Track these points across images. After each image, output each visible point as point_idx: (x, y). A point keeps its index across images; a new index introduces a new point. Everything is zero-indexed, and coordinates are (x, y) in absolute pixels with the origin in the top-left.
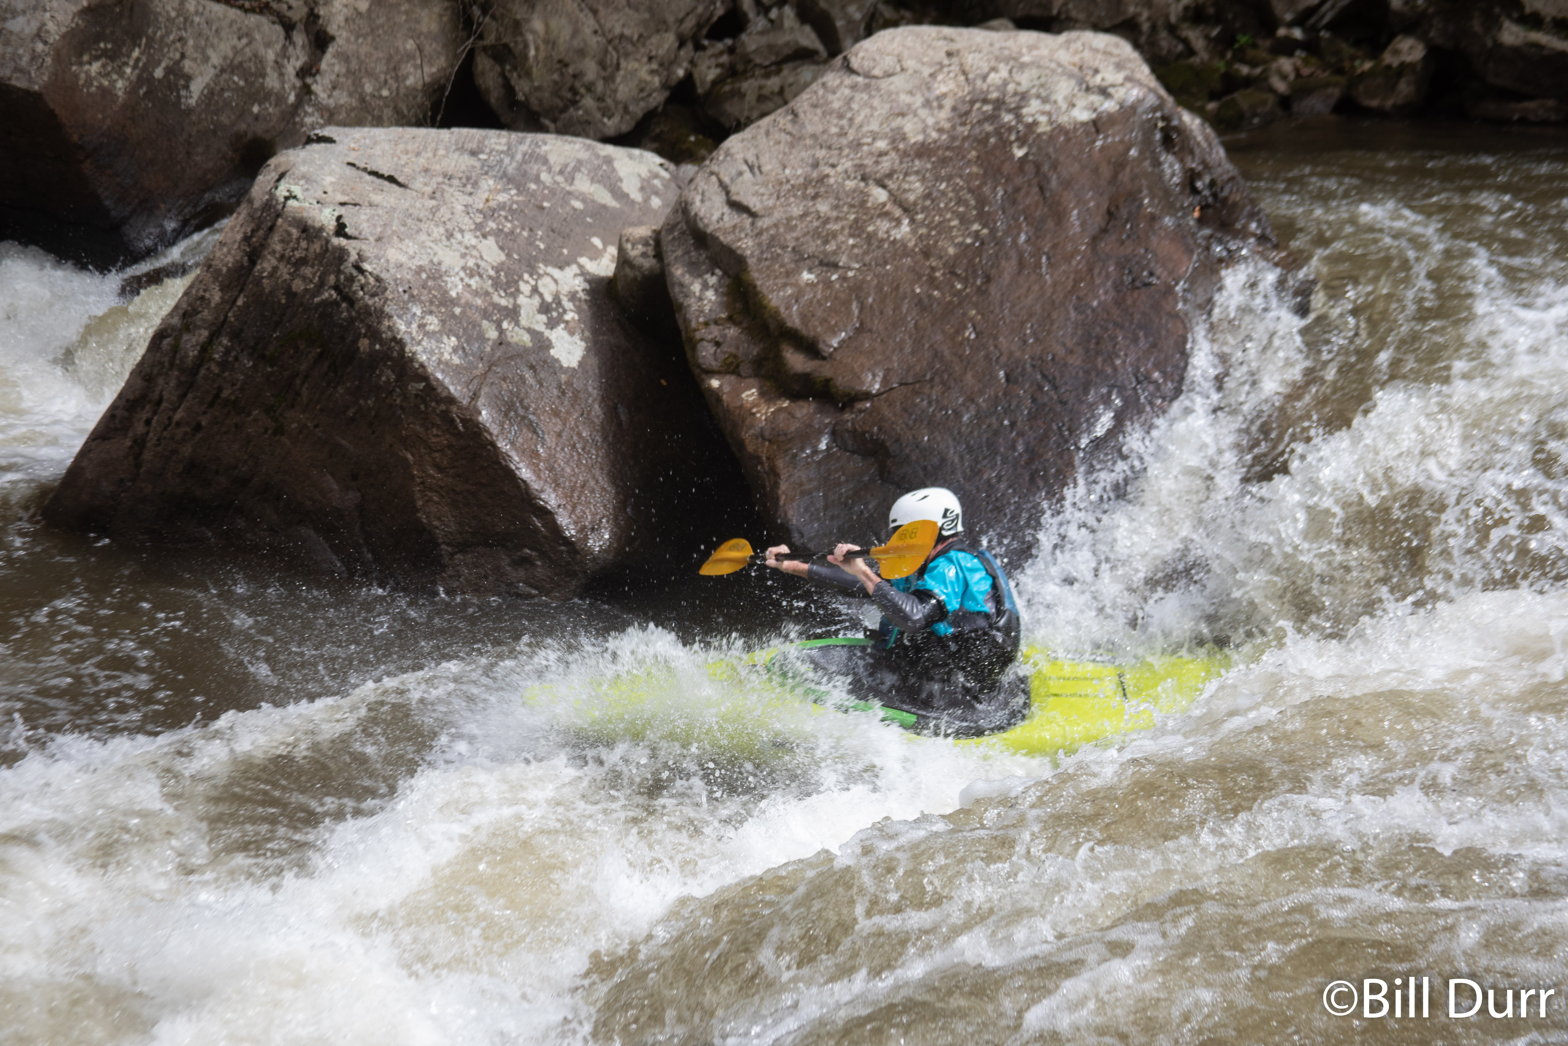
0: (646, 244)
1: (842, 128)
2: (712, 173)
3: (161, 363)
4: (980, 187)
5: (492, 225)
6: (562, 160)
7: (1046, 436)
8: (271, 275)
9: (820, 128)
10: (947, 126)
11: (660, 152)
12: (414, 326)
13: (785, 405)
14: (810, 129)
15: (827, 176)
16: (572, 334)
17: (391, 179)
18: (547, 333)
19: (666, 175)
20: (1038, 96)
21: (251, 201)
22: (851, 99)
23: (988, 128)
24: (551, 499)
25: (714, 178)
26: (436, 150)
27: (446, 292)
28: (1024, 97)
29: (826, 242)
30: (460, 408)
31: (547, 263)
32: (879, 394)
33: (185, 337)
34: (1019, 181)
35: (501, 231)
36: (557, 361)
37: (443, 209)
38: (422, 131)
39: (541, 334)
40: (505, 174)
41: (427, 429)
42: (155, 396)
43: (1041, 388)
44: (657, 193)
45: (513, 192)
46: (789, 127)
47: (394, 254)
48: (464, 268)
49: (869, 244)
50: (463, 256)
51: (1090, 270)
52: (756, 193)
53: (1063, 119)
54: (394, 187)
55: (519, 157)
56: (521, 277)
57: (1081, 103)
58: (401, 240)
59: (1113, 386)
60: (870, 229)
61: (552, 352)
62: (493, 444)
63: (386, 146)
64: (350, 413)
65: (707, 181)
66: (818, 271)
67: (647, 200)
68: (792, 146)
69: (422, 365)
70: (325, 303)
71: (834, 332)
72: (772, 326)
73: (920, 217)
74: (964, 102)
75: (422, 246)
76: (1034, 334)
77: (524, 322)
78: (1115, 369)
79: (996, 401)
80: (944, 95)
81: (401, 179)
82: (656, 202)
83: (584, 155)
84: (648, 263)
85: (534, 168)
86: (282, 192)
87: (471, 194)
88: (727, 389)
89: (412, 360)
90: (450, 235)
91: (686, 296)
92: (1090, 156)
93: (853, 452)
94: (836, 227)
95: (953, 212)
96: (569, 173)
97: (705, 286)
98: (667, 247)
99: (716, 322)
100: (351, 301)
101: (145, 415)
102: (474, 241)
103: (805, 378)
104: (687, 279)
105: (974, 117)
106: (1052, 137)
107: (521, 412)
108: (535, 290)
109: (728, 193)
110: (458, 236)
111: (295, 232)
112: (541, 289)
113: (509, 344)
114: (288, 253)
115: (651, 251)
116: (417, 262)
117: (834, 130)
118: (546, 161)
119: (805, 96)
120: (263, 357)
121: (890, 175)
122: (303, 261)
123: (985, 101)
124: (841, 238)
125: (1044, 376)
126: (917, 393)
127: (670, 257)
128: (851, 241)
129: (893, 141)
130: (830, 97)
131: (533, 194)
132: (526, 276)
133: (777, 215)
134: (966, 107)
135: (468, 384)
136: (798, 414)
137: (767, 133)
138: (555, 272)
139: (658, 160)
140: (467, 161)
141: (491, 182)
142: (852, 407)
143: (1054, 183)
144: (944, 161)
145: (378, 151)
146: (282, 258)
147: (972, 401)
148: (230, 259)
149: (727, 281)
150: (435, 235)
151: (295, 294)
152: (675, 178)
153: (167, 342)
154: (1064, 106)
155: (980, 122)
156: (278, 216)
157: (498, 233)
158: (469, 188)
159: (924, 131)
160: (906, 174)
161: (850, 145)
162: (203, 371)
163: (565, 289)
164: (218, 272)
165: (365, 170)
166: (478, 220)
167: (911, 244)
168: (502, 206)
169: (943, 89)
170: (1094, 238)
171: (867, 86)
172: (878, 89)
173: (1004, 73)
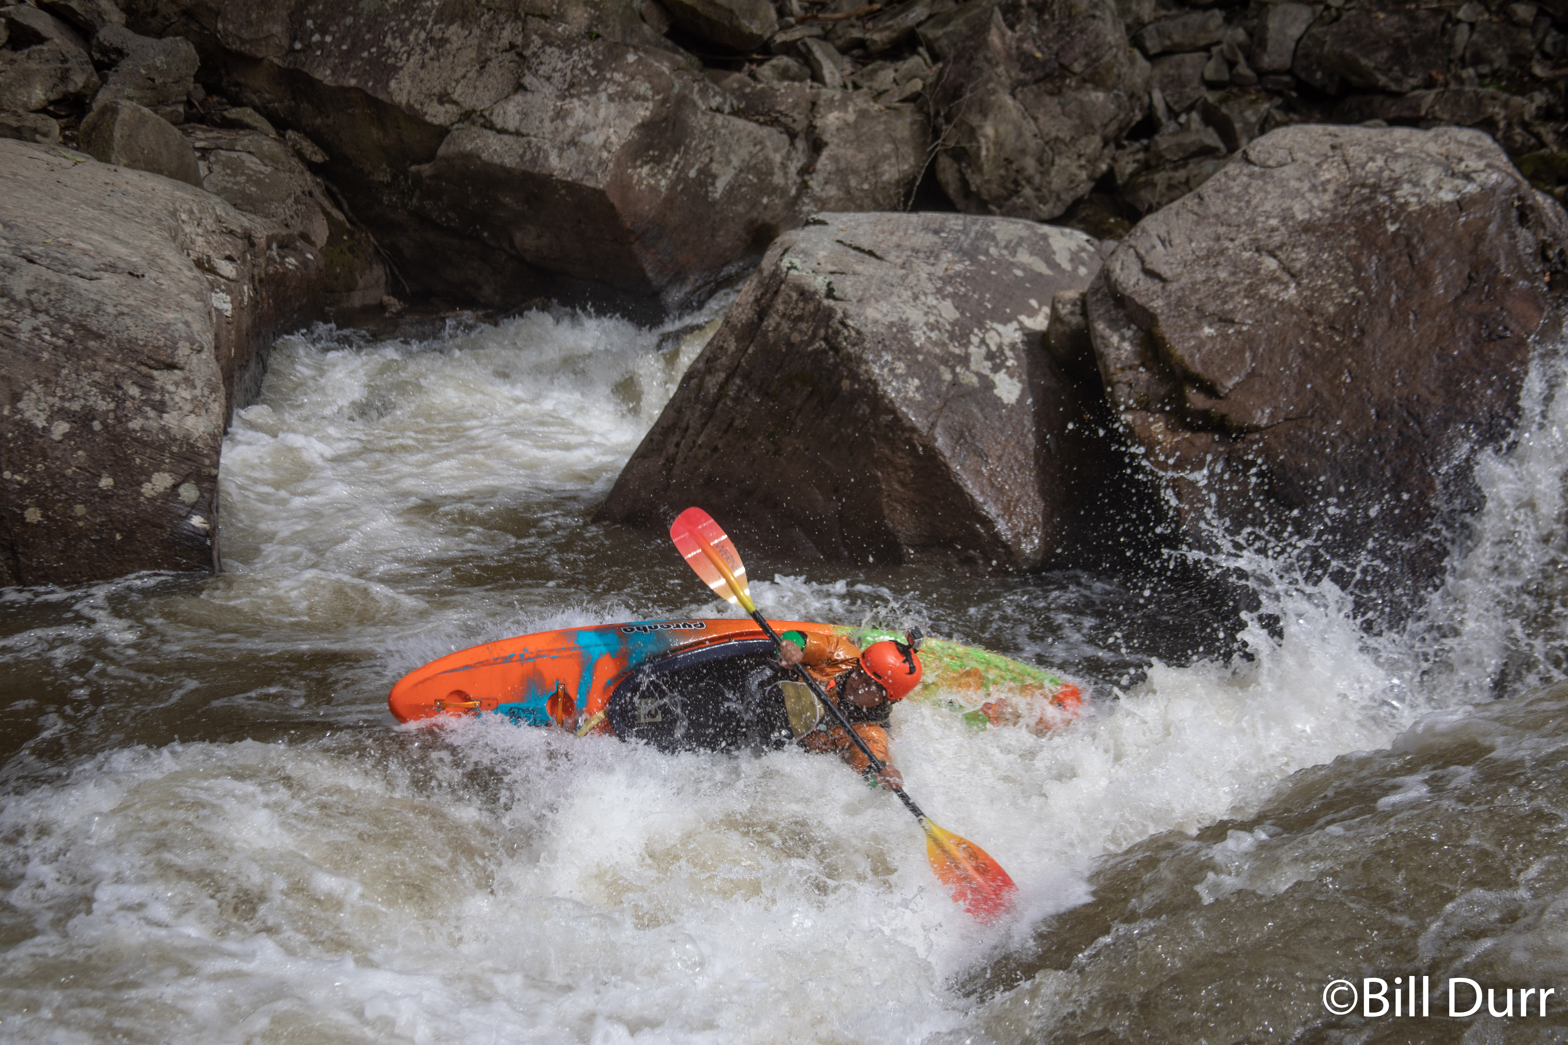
0: (1074, 304)
1: (1240, 209)
2: (1130, 246)
3: (689, 399)
4: (1356, 257)
5: (950, 289)
6: (1007, 237)
7: (1410, 463)
8: (775, 329)
9: (1222, 209)
10: (1330, 206)
11: (1086, 231)
12: (886, 370)
13: (1188, 435)
14: (1213, 210)
15: (1227, 249)
16: (1011, 376)
17: (871, 253)
18: (992, 376)
19: (1091, 249)
20: (1410, 181)
21: (761, 271)
22: (1249, 185)
23: (1365, 207)
24: (991, 510)
25: (1132, 251)
26: (906, 230)
27: (912, 343)
28: (1397, 182)
29: (1225, 302)
30: (920, 436)
31: (993, 320)
32: (1267, 427)
33: (708, 378)
34: (1392, 251)
35: (956, 294)
36: (1000, 398)
37: (911, 277)
38: (896, 215)
39: (987, 377)
40: (961, 249)
41: (893, 452)
42: (683, 424)
43: (1406, 423)
44: (1083, 264)
45: (967, 263)
46: (1196, 208)
47: (871, 312)
48: (926, 324)
49: (1261, 304)
50: (926, 314)
51: (1452, 325)
52: (1167, 263)
53: (1431, 200)
54: (873, 260)
55: (972, 235)
56: (972, 332)
57: (1447, 186)
58: (877, 301)
59: (1470, 423)
60: (1262, 291)
61: (996, 391)
62: (946, 465)
63: (867, 227)
64: (834, 439)
65: (1126, 254)
66: (1217, 326)
67: (1075, 269)
68: (1198, 224)
69: (891, 401)
70: (816, 351)
71: (1229, 376)
72: (1178, 371)
73: (1305, 281)
74: (1345, 186)
75: (894, 306)
76: (1402, 379)
77: (973, 366)
78: (1472, 408)
79: (1367, 434)
80: (1329, 181)
81: (878, 253)
82: (1082, 271)
83: (1025, 233)
84: (1076, 320)
85: (985, 243)
86: (785, 263)
87: (933, 265)
88: (1139, 422)
89: (883, 397)
90: (916, 297)
91: (1106, 346)
92: (1454, 230)
94: (1234, 289)
95: (1334, 278)
96: (1012, 247)
97: (1123, 338)
98: (1091, 307)
99: (1130, 368)
100: (836, 350)
101: (675, 439)
102: (935, 302)
103: (1205, 414)
104: (1108, 332)
105: (1354, 199)
106: (1421, 215)
107: (969, 439)
108: (983, 341)
109: (1143, 262)
110: (923, 298)
111: (794, 295)
112: (988, 341)
113: (961, 385)
114: (789, 312)
115: (1078, 310)
116: (889, 319)
117: (1233, 211)
118: (993, 238)
119: (1209, 183)
120: (767, 394)
121: (1280, 247)
122: (800, 318)
123: (1363, 185)
124: (1238, 299)
125: (1410, 414)
126: (1299, 427)
127: (1094, 315)
128: (1246, 302)
129: (1284, 220)
130: (1231, 183)
131: (983, 264)
132: (976, 330)
133: (1183, 280)
134: (1347, 191)
135: (927, 417)
136: (1198, 443)
137: (1177, 214)
138: (1000, 327)
139: (1085, 237)
140: (930, 239)
141: (950, 255)
142: (1244, 438)
143: (1422, 253)
144: (1327, 236)
145: (860, 231)
146: (784, 316)
147: (1347, 433)
148: (744, 317)
149: (1141, 334)
150: (904, 297)
151: (793, 345)
152: (1098, 251)
153: (694, 382)
154: (1432, 190)
155: (1358, 203)
156: (782, 282)
157: (954, 296)
158: (932, 260)
159: (1310, 210)
160: (1294, 247)
161: (1247, 223)
162: (720, 405)
163: (1006, 341)
164: (734, 327)
165: (850, 246)
166: (939, 286)
167: (1296, 304)
168: (958, 274)
169: (1328, 176)
170: (1457, 299)
171: (1263, 174)
172: (1272, 177)
173: (1380, 162)
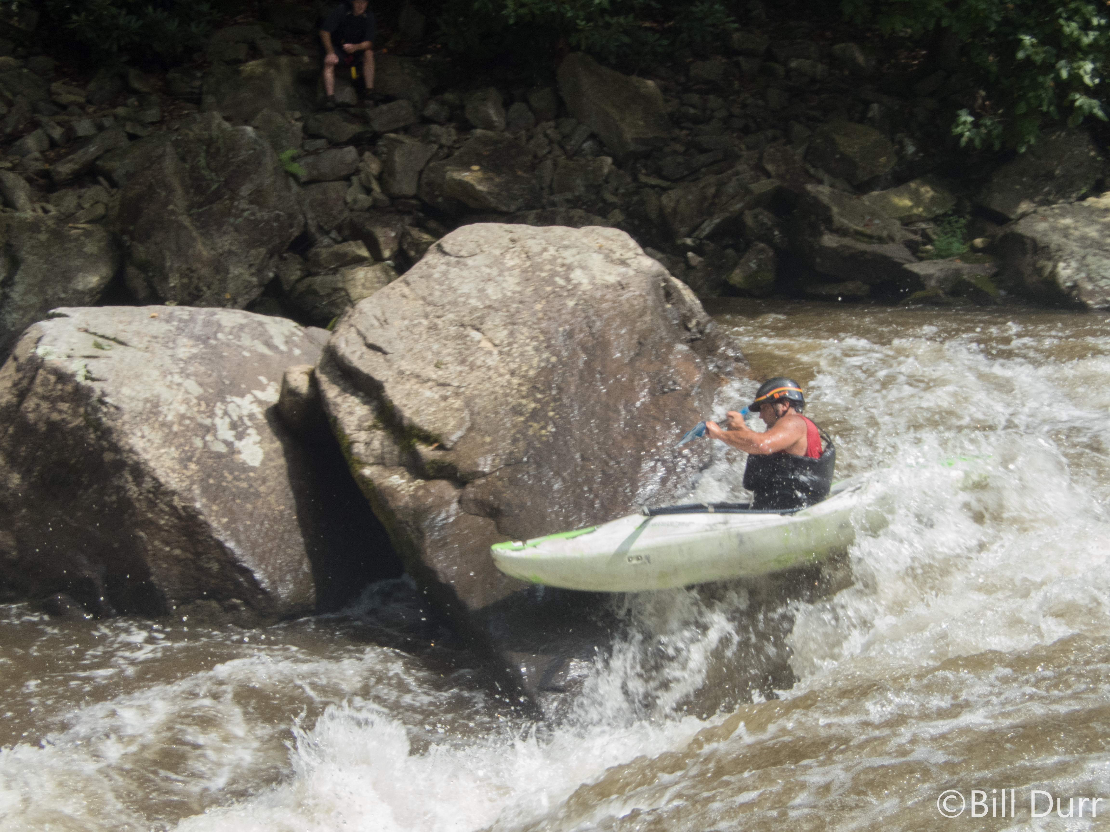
1: (443, 291)
2: (351, 326)
4: (546, 328)
5: (191, 369)
6: (230, 325)
8: (34, 410)
9: (427, 292)
10: (518, 288)
11: (294, 319)
12: (144, 440)
13: (422, 483)
14: (419, 293)
15: (435, 324)
16: (254, 443)
17: (115, 340)
18: (236, 443)
20: (580, 266)
21: (16, 359)
22: (447, 271)
23: (548, 288)
24: (248, 561)
25: (353, 329)
26: (141, 320)
27: (165, 416)
28: (570, 267)
29: (441, 369)
30: (180, 498)
31: (232, 394)
32: (491, 473)
34: (573, 322)
35: (197, 373)
36: (245, 462)
37: (155, 359)
39: (232, 443)
40: (193, 335)
43: (606, 463)
44: (297, 346)
45: (202, 346)
46: (405, 292)
47: (127, 390)
48: (176, 399)
49: (471, 370)
50: (174, 390)
52: (385, 338)
53: (599, 281)
54: (118, 345)
55: (200, 323)
56: (215, 405)
57: (609, 271)
58: (130, 381)
60: (471, 359)
61: (241, 456)
62: (205, 523)
63: (105, 319)
65: (348, 332)
66: (437, 390)
67: (291, 350)
69: (152, 469)
70: (76, 428)
71: (452, 431)
72: (407, 429)
73: (506, 349)
74: (527, 271)
75: (146, 384)
76: (598, 427)
77: (220, 435)
78: (658, 448)
79: (576, 474)
80: (513, 267)
81: (123, 340)
82: (297, 352)
83: (244, 321)
84: (306, 391)
85: (213, 330)
86: (40, 351)
87: (173, 348)
88: (376, 475)
89: (144, 465)
91: (339, 412)
92: (621, 304)
93: (477, 515)
94: (448, 358)
96: (236, 333)
98: (319, 379)
99: (364, 429)
100: (97, 425)
102: (180, 380)
103: (435, 463)
104: (339, 399)
106: (592, 293)
108: (226, 413)
109: (365, 338)
110: (169, 376)
111: (52, 378)
112: (230, 412)
113: (211, 451)
114: (48, 393)
116: (143, 395)
117: (437, 293)
118: (219, 326)
119: (413, 269)
121: (481, 322)
122: (59, 399)
123: (542, 270)
124: (452, 366)
125: (609, 455)
126: (519, 471)
127: (323, 385)
128: (459, 368)
129: (481, 299)
130: (432, 271)
131: (214, 347)
132: (219, 404)
134: (530, 274)
136: (433, 491)
137: (388, 297)
138: (238, 400)
139: (294, 324)
140: (164, 327)
141: (185, 340)
142: (473, 483)
143: (598, 324)
144: (519, 311)
145: (101, 323)
146: (43, 397)
147: (559, 474)
149: (370, 400)
150: (153, 376)
151: (53, 423)
154: (599, 273)
155: (540, 285)
156: (39, 367)
157: (196, 375)
158: (171, 345)
159: (502, 292)
160: (492, 321)
161: (450, 303)
163: (245, 412)
165: (95, 334)
166: (182, 366)
167: (501, 369)
168: (196, 356)
169: (510, 263)
170: (632, 360)
171: (458, 263)
172: (466, 265)
173: (552, 251)
